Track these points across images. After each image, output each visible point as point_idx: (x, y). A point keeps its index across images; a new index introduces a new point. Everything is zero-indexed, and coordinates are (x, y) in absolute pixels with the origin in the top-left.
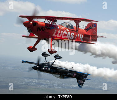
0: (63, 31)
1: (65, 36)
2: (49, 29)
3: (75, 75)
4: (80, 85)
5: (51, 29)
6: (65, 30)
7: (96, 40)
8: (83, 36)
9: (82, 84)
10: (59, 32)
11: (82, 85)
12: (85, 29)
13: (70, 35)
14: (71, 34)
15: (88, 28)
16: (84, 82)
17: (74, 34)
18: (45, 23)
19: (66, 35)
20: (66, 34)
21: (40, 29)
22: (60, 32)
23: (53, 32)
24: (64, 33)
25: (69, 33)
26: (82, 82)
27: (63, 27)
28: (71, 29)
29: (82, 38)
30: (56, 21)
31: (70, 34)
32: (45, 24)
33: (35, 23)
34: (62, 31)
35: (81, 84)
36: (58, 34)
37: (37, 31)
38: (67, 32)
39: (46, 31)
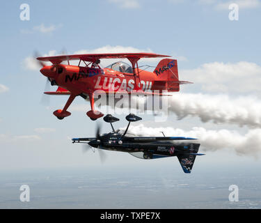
0: (114, 78)
1: (118, 86)
2: (87, 76)
3: (172, 150)
4: (187, 168)
5: (90, 76)
6: (117, 75)
7: (177, 90)
8: (151, 83)
9: (191, 166)
10: (106, 80)
11: (191, 169)
12: (156, 72)
13: (127, 84)
14: (129, 82)
15: (160, 69)
16: (193, 162)
17: (134, 82)
18: (80, 67)
19: (120, 84)
20: (119, 82)
21: (71, 77)
22: (109, 79)
23: (94, 81)
24: (115, 81)
25: (124, 81)
26: (190, 163)
27: (112, 72)
28: (128, 73)
29: (150, 87)
30: (99, 62)
31: (127, 82)
32: (78, 68)
33: (61, 69)
34: (111, 79)
35: (188, 166)
36: (105, 84)
37: (66, 81)
38: (122, 79)
39: (83, 80)
